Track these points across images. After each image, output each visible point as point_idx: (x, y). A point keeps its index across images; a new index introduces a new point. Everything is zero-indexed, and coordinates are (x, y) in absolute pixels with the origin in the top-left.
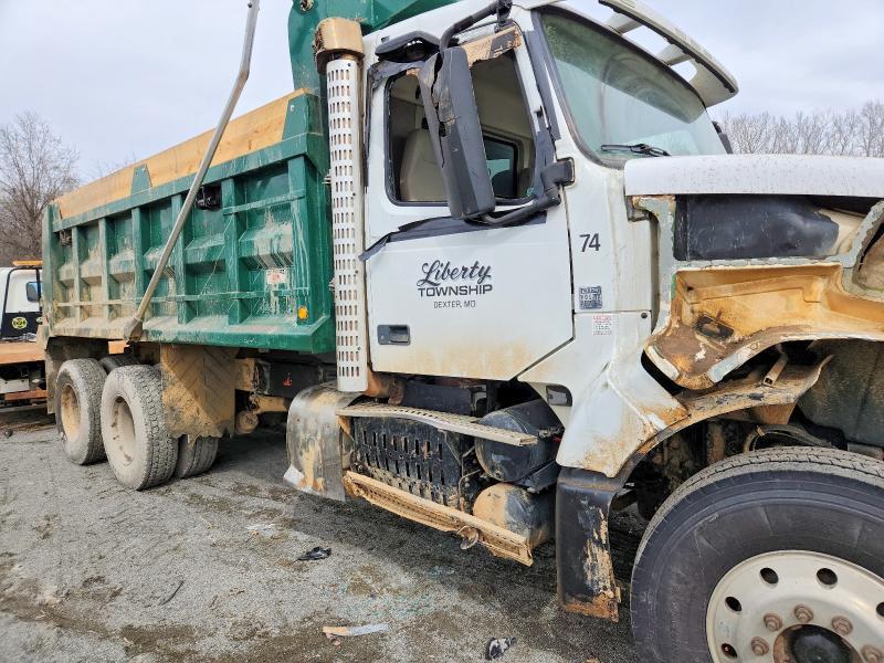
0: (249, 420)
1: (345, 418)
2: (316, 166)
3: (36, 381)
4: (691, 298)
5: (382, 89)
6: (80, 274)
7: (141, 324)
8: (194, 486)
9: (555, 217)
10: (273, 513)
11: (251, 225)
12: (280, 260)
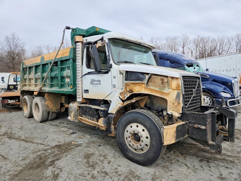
0: (63, 109)
1: (78, 106)
2: (74, 60)
3: (17, 100)
4: (128, 87)
5: (86, 48)
6: (29, 77)
7: (41, 88)
8: (51, 122)
9: (110, 73)
10: (66, 127)
11: (63, 70)
12: (68, 77)
